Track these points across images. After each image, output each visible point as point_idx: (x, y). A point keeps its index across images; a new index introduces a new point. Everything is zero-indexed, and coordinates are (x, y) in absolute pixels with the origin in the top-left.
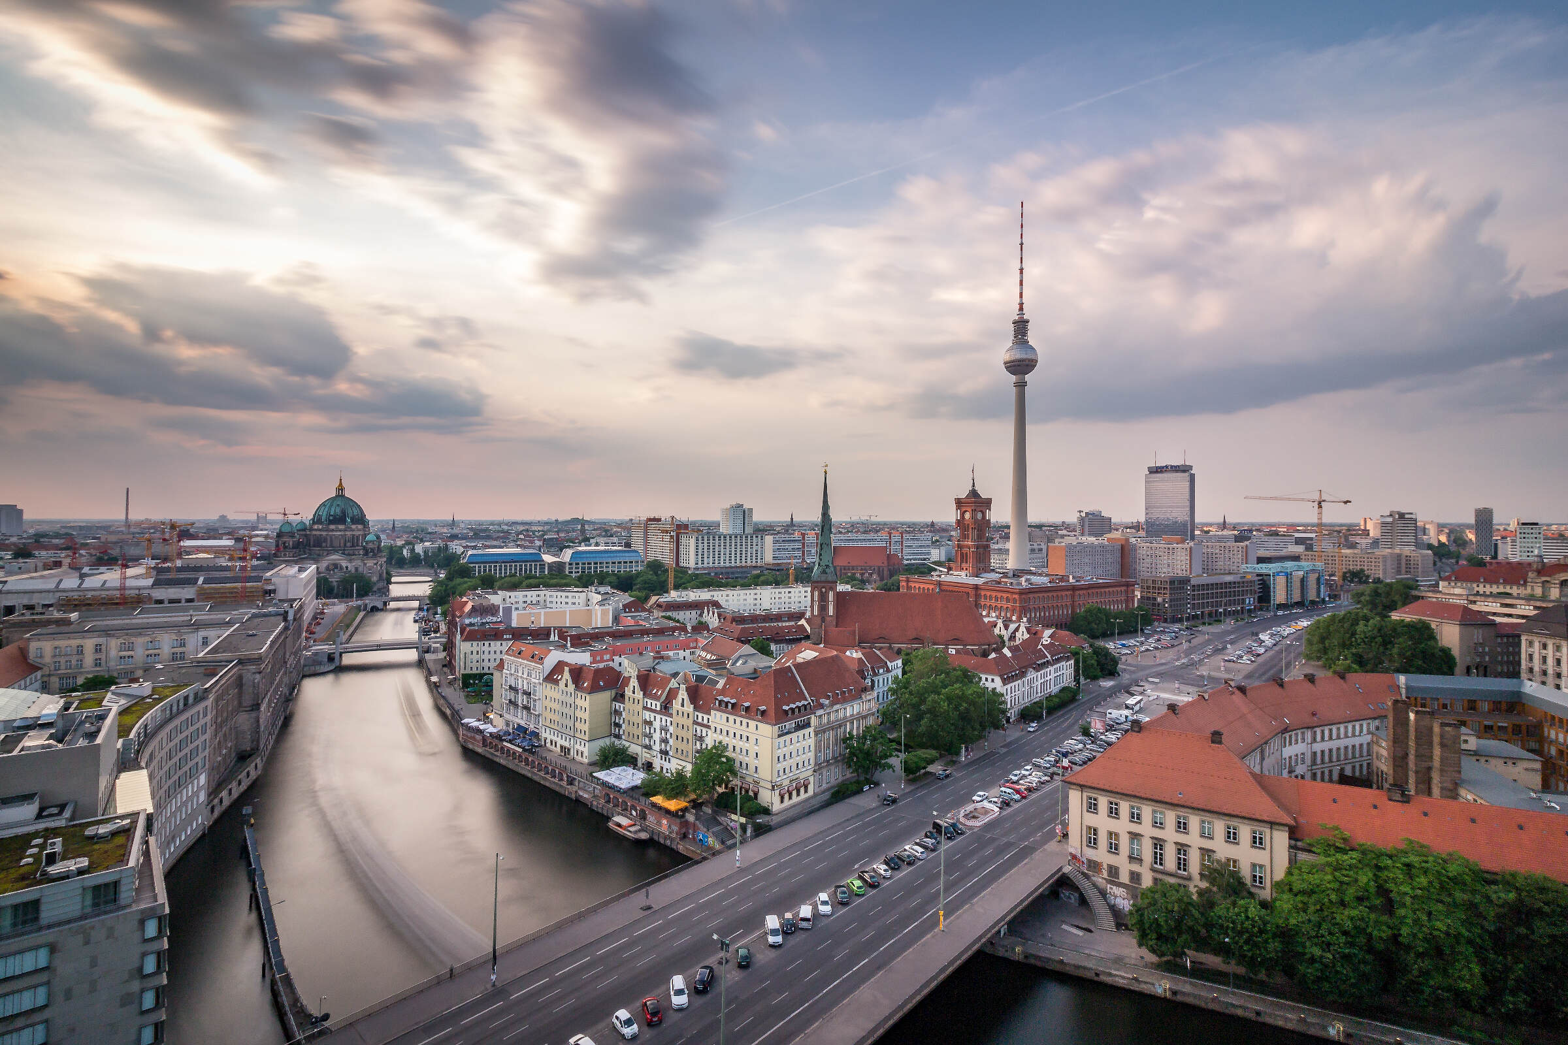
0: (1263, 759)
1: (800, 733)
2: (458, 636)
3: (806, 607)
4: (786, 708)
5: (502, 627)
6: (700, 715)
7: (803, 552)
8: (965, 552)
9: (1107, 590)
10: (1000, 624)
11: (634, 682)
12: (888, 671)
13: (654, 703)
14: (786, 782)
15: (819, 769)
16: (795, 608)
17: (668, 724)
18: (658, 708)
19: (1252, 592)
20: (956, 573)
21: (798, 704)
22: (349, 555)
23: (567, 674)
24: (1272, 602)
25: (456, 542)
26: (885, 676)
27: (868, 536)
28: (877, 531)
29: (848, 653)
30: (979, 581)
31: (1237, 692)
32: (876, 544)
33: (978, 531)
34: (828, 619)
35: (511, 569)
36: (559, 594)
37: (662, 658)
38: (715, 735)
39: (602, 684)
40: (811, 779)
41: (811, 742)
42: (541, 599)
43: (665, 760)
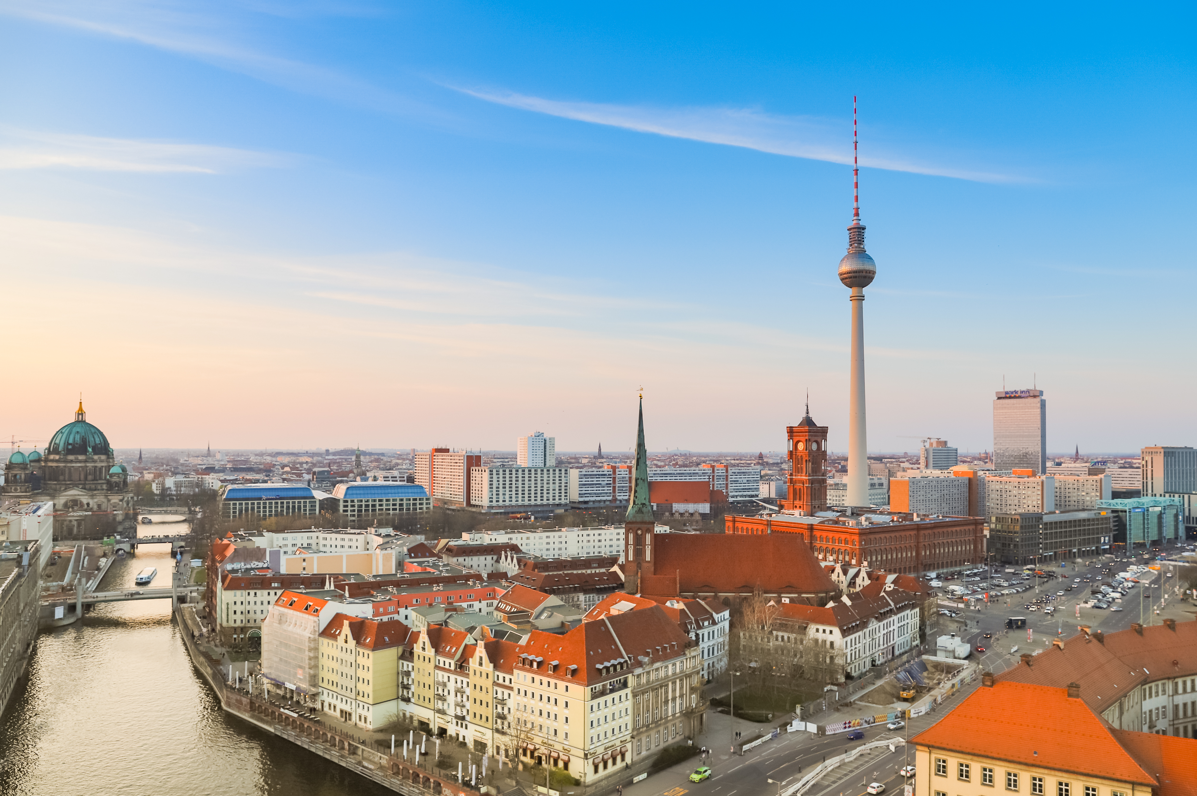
0: (1121, 713)
1: (616, 695)
2: (219, 584)
3: (618, 551)
4: (599, 666)
5: (269, 574)
6: (501, 675)
7: (614, 488)
8: (798, 488)
9: (954, 529)
10: (838, 569)
11: (424, 638)
12: (714, 623)
13: (448, 661)
14: (600, 750)
15: (638, 734)
16: (605, 552)
17: (465, 685)
18: (453, 668)
19: (1107, 531)
20: (786, 512)
21: (613, 662)
22: (90, 490)
23: (346, 629)
24: (1128, 542)
25: (212, 475)
26: (711, 629)
27: (688, 470)
28: (698, 464)
29: (668, 604)
30: (814, 521)
31: (1095, 641)
32: (696, 479)
33: (812, 464)
34: (645, 565)
35: (276, 507)
36: (334, 536)
37: (455, 610)
38: (518, 698)
39: (387, 639)
40: (629, 746)
41: (629, 704)
42: (313, 542)
43: (462, 726)
